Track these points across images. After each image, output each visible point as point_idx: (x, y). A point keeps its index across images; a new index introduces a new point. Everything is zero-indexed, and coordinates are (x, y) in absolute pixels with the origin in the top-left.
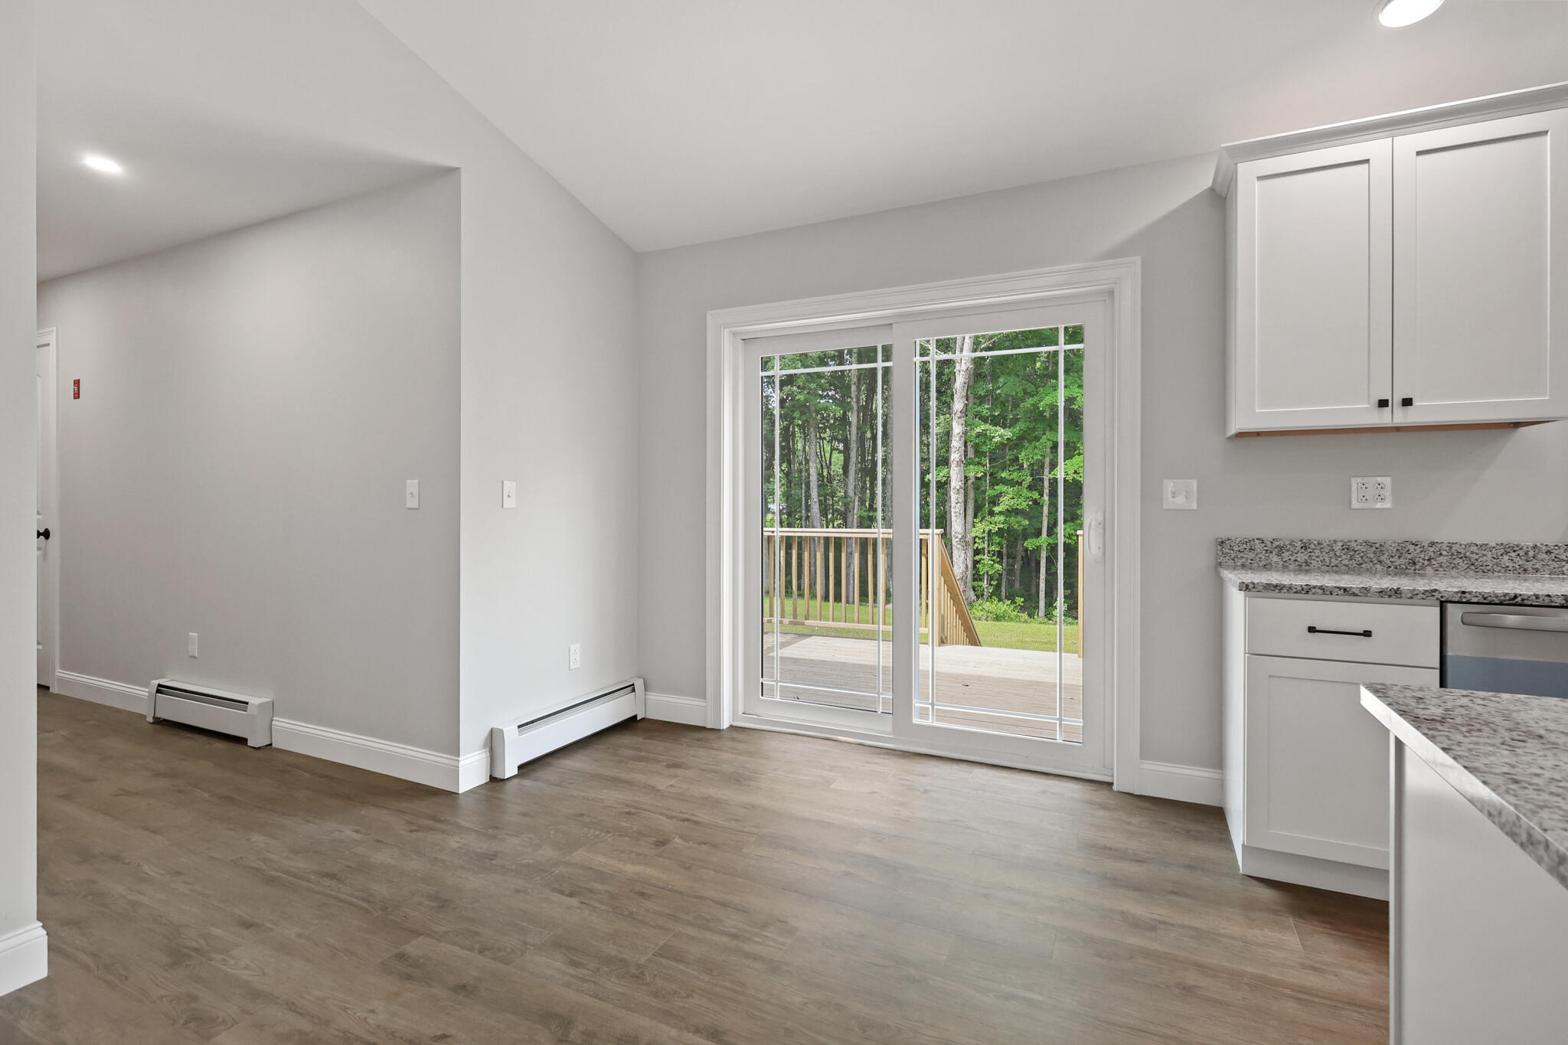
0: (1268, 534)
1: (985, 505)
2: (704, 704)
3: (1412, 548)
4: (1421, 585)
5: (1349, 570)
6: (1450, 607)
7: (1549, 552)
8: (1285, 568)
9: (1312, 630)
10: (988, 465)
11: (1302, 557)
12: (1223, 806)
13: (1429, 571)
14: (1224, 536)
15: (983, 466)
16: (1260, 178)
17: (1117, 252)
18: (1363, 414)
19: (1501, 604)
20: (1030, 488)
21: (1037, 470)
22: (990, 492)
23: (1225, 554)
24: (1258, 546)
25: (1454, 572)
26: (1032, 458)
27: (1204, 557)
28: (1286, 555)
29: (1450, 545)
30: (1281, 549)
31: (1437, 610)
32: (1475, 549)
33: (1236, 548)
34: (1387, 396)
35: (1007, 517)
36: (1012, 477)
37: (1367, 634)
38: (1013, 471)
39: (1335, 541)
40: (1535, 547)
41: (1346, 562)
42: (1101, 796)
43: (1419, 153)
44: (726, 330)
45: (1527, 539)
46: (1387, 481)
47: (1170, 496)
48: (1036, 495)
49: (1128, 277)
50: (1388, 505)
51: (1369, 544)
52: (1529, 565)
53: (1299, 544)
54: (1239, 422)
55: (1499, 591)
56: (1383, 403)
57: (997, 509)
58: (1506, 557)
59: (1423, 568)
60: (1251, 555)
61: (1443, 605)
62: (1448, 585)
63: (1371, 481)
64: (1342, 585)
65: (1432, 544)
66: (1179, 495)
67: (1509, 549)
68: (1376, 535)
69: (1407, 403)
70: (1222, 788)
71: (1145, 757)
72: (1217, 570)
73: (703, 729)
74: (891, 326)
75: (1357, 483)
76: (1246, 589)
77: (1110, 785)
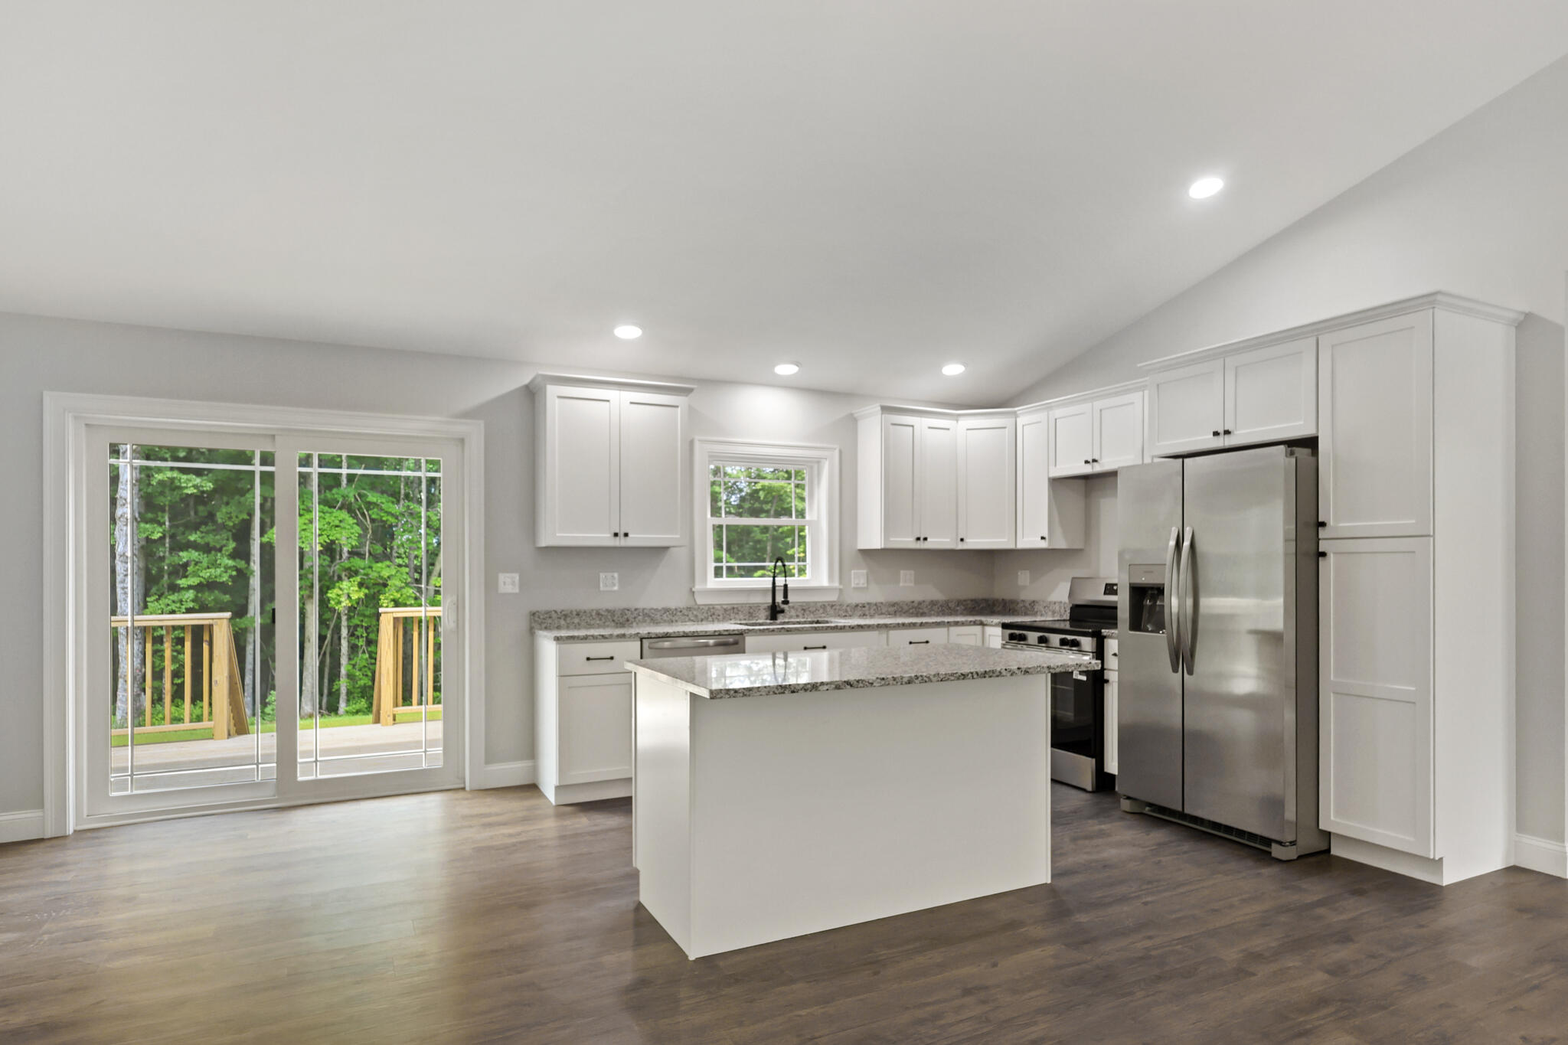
0: (559, 608)
1: (163, 576)
2: (41, 814)
3: (627, 612)
4: (633, 631)
5: (599, 626)
6: (644, 640)
7: (681, 611)
8: (568, 628)
9: (588, 659)
10: (167, 523)
11: (576, 620)
12: (536, 783)
13: (634, 624)
14: (534, 609)
15: (161, 524)
16: (559, 397)
18: (604, 539)
19: (662, 637)
20: (232, 556)
21: (242, 534)
22: (171, 560)
23: (535, 621)
24: (554, 615)
25: (644, 624)
26: (237, 517)
27: (523, 624)
28: (568, 620)
29: (644, 609)
30: (566, 616)
31: (639, 643)
32: (653, 611)
33: (542, 617)
34: (617, 531)
35: (198, 592)
36: (206, 540)
37: (612, 658)
38: (207, 532)
39: (592, 610)
40: (676, 609)
41: (598, 622)
42: (461, 795)
43: (631, 403)
44: (70, 415)
45: (672, 605)
46: (616, 575)
47: (502, 584)
48: (241, 564)
50: (616, 588)
51: (608, 611)
52: (674, 619)
53: (575, 613)
54: (544, 542)
55: (662, 631)
56: (616, 535)
57: (183, 582)
58: (665, 615)
59: (632, 623)
60: (550, 621)
61: (641, 639)
62: (644, 630)
63: (609, 575)
64: (602, 634)
65: (636, 610)
66: (508, 583)
67: (667, 610)
68: (610, 605)
69: (626, 535)
70: (535, 770)
71: (488, 762)
72: (531, 632)
73: (41, 840)
74: (273, 436)
75: (602, 576)
76: (557, 639)
77: (463, 789)
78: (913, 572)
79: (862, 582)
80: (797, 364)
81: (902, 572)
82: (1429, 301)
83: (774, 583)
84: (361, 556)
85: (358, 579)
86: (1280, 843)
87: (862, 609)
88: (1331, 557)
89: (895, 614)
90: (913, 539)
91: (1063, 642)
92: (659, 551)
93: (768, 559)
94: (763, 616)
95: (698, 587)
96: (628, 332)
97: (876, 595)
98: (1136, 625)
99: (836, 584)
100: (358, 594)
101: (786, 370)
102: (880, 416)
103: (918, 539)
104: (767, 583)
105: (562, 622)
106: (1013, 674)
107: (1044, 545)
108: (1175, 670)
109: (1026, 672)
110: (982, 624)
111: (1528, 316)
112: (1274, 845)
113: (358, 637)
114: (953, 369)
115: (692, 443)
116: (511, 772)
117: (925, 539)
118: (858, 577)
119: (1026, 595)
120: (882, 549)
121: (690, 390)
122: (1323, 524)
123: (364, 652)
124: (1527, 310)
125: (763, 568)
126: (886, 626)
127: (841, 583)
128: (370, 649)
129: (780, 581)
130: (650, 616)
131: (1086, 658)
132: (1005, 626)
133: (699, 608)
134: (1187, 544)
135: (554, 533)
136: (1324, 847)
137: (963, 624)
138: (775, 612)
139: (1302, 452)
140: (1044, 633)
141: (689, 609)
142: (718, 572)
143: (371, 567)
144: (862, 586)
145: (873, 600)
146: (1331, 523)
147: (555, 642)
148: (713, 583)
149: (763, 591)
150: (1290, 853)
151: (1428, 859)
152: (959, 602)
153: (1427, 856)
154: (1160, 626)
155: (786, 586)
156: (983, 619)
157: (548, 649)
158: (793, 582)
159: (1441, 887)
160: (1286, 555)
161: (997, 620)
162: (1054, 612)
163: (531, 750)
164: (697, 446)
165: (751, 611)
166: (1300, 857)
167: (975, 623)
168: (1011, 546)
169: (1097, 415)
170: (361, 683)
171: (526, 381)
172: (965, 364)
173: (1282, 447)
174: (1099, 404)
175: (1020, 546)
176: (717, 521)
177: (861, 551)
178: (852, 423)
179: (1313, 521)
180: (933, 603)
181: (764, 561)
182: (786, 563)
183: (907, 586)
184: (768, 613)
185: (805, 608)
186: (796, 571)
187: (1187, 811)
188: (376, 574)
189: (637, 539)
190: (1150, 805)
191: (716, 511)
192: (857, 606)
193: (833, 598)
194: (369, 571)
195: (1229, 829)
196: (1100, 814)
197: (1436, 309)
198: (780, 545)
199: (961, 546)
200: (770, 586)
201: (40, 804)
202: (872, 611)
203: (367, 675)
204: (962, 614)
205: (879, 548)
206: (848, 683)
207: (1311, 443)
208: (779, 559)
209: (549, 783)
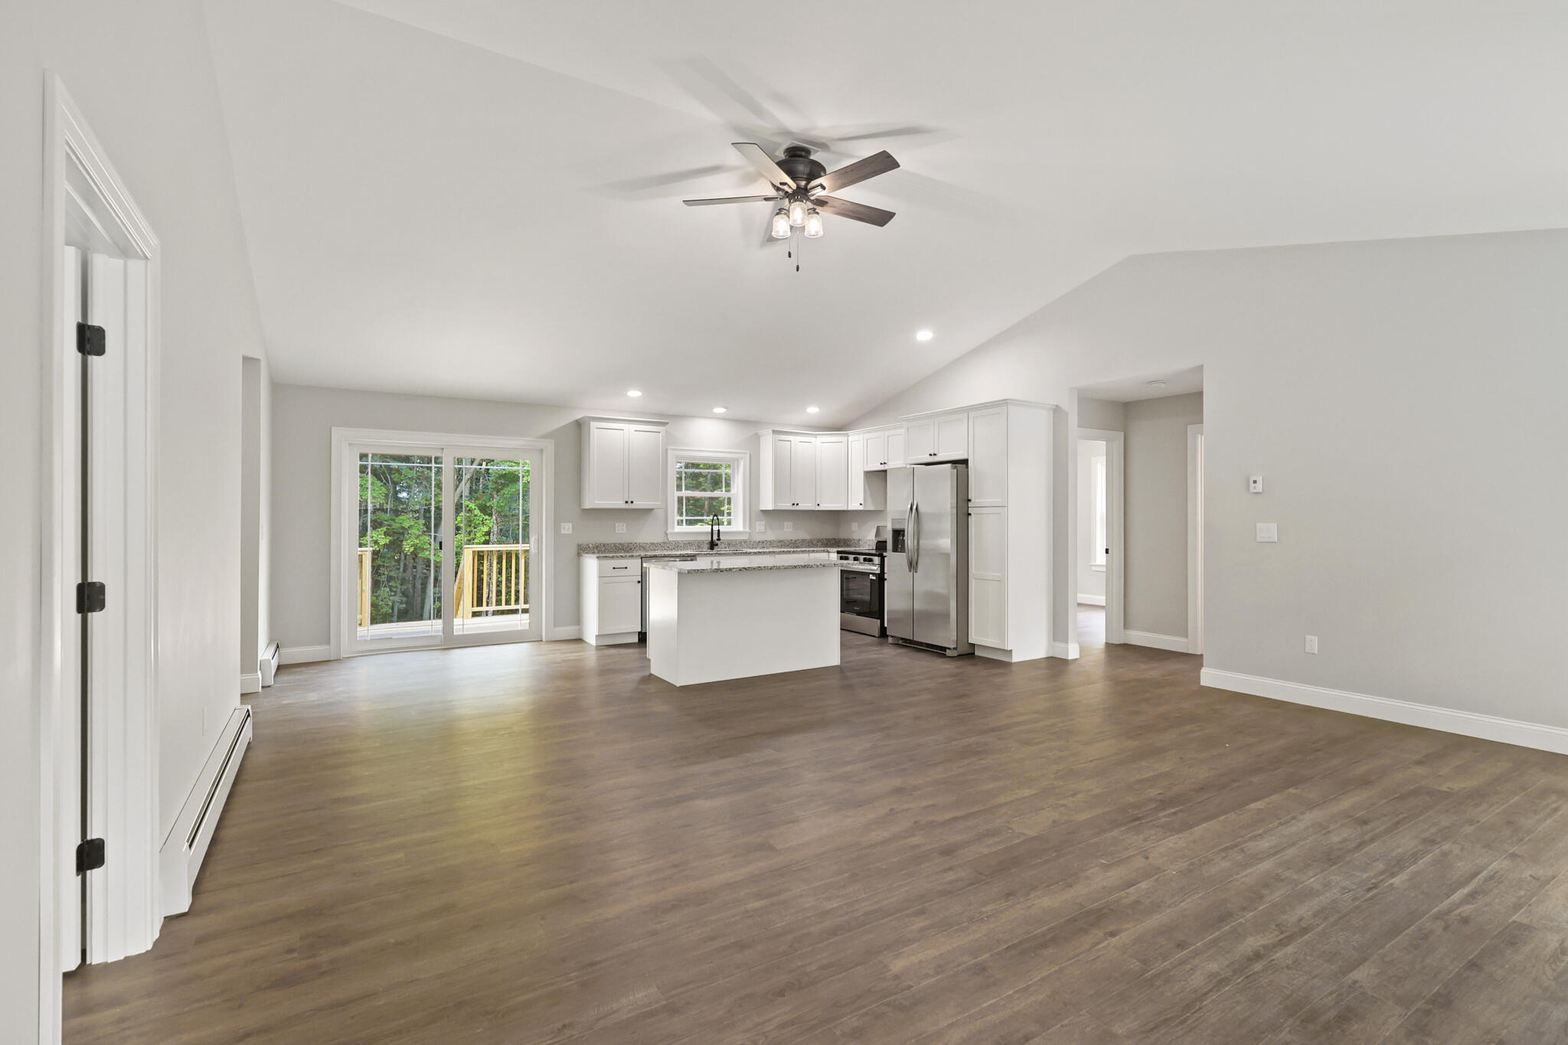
0: (594, 542)
2: (328, 648)
3: (633, 543)
4: (636, 554)
5: (617, 551)
6: (643, 559)
7: (660, 545)
8: (602, 552)
9: (614, 568)
11: (603, 549)
12: (583, 636)
13: (637, 550)
14: (581, 542)
16: (598, 428)
17: (544, 437)
18: (620, 504)
19: (653, 557)
23: (582, 548)
24: (593, 545)
25: (642, 550)
27: (574, 551)
28: (599, 549)
29: (640, 544)
30: (601, 546)
31: (640, 560)
32: (645, 544)
33: (585, 546)
34: (627, 500)
37: (626, 568)
39: (612, 544)
40: (658, 543)
41: (617, 549)
42: (541, 643)
43: (634, 430)
44: (343, 439)
45: (657, 540)
46: (625, 524)
47: (563, 529)
49: (549, 446)
50: (626, 531)
51: (620, 544)
52: (656, 548)
54: (587, 505)
55: (652, 554)
56: (627, 502)
58: (652, 546)
59: (633, 551)
60: (590, 548)
62: (643, 554)
63: (622, 524)
64: (619, 555)
65: (638, 542)
66: (567, 528)
67: (652, 544)
68: (622, 541)
69: (632, 502)
70: (580, 631)
71: (555, 626)
72: (579, 555)
73: (329, 661)
74: (443, 449)
75: (617, 525)
76: (598, 557)
77: (542, 641)
78: (791, 523)
79: (763, 528)
80: (726, 408)
81: (785, 523)
82: (1004, 403)
83: (712, 529)
84: (385, 511)
85: (385, 529)
86: (949, 649)
87: (762, 543)
88: (973, 515)
89: (781, 547)
90: (790, 504)
91: (865, 560)
92: (647, 511)
93: (705, 514)
94: (706, 547)
95: (669, 531)
96: (634, 394)
97: (770, 536)
98: (895, 550)
99: (747, 530)
100: (384, 541)
101: (719, 410)
102: (771, 435)
103: (793, 504)
104: (708, 528)
105: (596, 551)
106: (818, 566)
107: (861, 508)
108: (910, 571)
109: (824, 566)
110: (828, 552)
111: (1057, 406)
112: (947, 650)
113: (380, 575)
114: (813, 410)
115: (667, 450)
116: (567, 632)
117: (797, 504)
118: (760, 526)
119: (856, 536)
120: (774, 511)
121: (667, 423)
122: (969, 500)
123: (385, 586)
124: (1056, 404)
125: (701, 521)
126: (774, 552)
127: (750, 529)
128: (390, 584)
129: (716, 528)
130: (642, 547)
131: (875, 568)
132: (838, 552)
133: (670, 543)
134: (915, 507)
135: (591, 501)
136: (972, 652)
137: (817, 552)
138: (712, 545)
139: (960, 467)
140: (856, 555)
141: (664, 543)
142: (680, 523)
143: (394, 520)
144: (764, 532)
145: (769, 539)
146: (973, 500)
147: (596, 560)
148: (678, 529)
149: (707, 533)
150: (955, 653)
151: (1004, 650)
152: (819, 541)
153: (1003, 648)
154: (903, 550)
155: (719, 530)
156: (829, 549)
157: (591, 565)
158: (722, 528)
159: (1011, 663)
160: (952, 514)
161: (835, 550)
162: (869, 545)
163: (578, 619)
164: (669, 452)
165: (699, 545)
166: (959, 655)
167: (824, 551)
168: (845, 509)
169: (886, 439)
170: (384, 610)
171: (578, 418)
172: (820, 408)
173: (950, 465)
174: (887, 433)
175: (850, 508)
176: (680, 494)
177: (762, 511)
178: (757, 438)
179: (966, 499)
180: (803, 541)
181: (702, 515)
182: (720, 517)
183: (788, 531)
184: (709, 546)
185: (729, 544)
186: (726, 523)
187: (915, 639)
188: (398, 525)
189: (637, 505)
190: (902, 639)
191: (679, 488)
192: (759, 542)
193: (746, 537)
194: (392, 523)
195: (928, 645)
196: (881, 644)
197: (1010, 407)
198: (715, 503)
199: (818, 508)
200: (710, 530)
201: (329, 643)
202: (768, 545)
203: (387, 605)
204: (820, 547)
205: (771, 509)
206: (745, 568)
207: (965, 462)
208: (715, 515)
209: (591, 633)
